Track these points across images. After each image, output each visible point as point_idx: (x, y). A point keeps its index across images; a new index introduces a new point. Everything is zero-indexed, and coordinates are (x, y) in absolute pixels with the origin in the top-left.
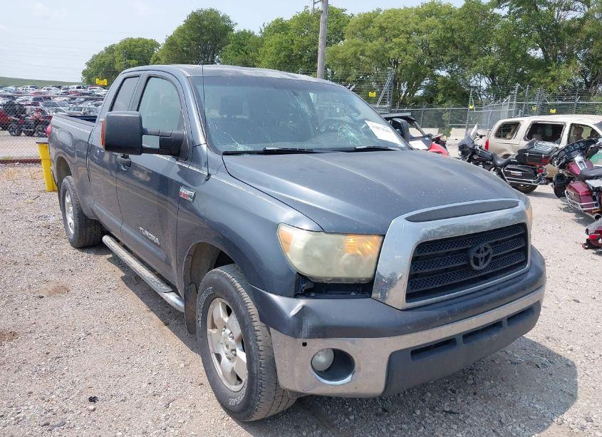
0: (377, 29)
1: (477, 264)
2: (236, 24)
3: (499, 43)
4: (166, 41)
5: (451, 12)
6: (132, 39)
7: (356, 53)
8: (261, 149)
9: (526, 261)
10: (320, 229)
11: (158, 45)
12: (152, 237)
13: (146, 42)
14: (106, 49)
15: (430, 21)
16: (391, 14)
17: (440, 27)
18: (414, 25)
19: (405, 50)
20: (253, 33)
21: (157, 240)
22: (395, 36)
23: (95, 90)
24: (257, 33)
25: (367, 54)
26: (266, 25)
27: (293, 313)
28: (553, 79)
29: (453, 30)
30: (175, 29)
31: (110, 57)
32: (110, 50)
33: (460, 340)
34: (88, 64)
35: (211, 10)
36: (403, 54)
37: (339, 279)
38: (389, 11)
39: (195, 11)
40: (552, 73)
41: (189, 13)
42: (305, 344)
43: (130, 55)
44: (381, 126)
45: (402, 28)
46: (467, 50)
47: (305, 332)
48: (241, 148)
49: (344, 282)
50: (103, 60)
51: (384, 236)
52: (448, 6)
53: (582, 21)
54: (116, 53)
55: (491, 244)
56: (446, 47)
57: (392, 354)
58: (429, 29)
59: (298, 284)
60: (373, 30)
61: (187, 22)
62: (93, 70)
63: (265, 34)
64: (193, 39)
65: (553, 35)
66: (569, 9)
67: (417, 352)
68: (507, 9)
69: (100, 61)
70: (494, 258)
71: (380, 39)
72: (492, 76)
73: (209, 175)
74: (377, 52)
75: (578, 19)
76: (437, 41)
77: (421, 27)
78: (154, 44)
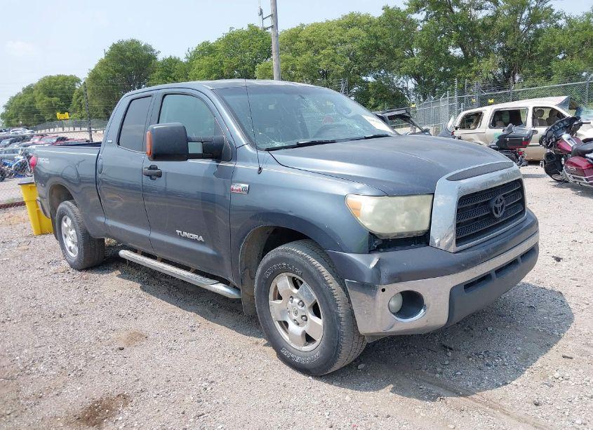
0: (304, 43)
1: (497, 213)
2: (159, 52)
3: (421, 45)
4: (90, 75)
5: (370, 22)
6: (50, 76)
7: (287, 68)
8: (295, 144)
9: (524, 210)
10: (384, 194)
11: (78, 81)
12: (195, 236)
13: (66, 79)
14: (24, 90)
15: (354, 31)
16: (315, 28)
17: (365, 35)
18: (338, 36)
19: (333, 60)
20: (179, 59)
21: (201, 238)
22: (323, 49)
23: (18, 132)
24: (183, 60)
25: (298, 68)
26: (190, 50)
27: (372, 265)
28: (477, 73)
29: (376, 38)
30: (97, 62)
31: (29, 97)
32: (29, 90)
33: (494, 274)
34: (7, 107)
35: (133, 40)
36: (333, 64)
37: (402, 234)
38: (312, 25)
39: (116, 43)
40: (474, 68)
41: (111, 45)
42: (383, 290)
43: (50, 93)
44: (373, 119)
45: (328, 40)
46: (392, 55)
47: (384, 279)
48: (278, 145)
49: (406, 236)
50: (22, 101)
51: (434, 194)
52: (367, 16)
53: (494, 18)
54: (35, 93)
55: (504, 196)
56: (372, 54)
57: (452, 289)
58: (353, 39)
59: (370, 242)
60: (300, 45)
61: (109, 55)
62: (12, 112)
63: (191, 60)
64: (117, 71)
65: (470, 33)
66: (481, 8)
67: (469, 286)
68: (425, 13)
69: (19, 102)
70: (506, 208)
71: (309, 52)
72: (417, 77)
73: (260, 169)
74: (307, 65)
75: (491, 17)
76: (363, 49)
77: (346, 37)
78: (75, 80)
